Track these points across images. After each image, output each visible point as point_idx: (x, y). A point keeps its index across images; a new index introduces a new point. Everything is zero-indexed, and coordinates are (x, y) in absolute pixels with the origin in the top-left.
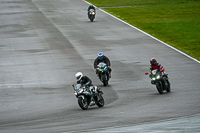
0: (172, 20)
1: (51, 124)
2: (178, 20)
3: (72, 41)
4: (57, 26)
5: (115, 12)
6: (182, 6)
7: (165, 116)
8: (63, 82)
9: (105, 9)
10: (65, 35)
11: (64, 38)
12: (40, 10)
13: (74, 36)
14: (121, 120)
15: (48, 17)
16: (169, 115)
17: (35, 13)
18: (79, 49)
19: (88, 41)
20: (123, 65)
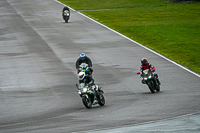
0: (150, 24)
1: (30, 128)
2: (157, 23)
3: (50, 45)
4: (35, 29)
5: (93, 15)
6: (160, 9)
7: (144, 118)
8: (42, 85)
9: (84, 13)
10: (43, 38)
11: (43, 41)
12: (19, 13)
13: (52, 39)
14: (100, 123)
15: (26, 20)
16: (149, 118)
17: (13, 16)
18: (58, 52)
19: (67, 45)
20: (102, 68)
